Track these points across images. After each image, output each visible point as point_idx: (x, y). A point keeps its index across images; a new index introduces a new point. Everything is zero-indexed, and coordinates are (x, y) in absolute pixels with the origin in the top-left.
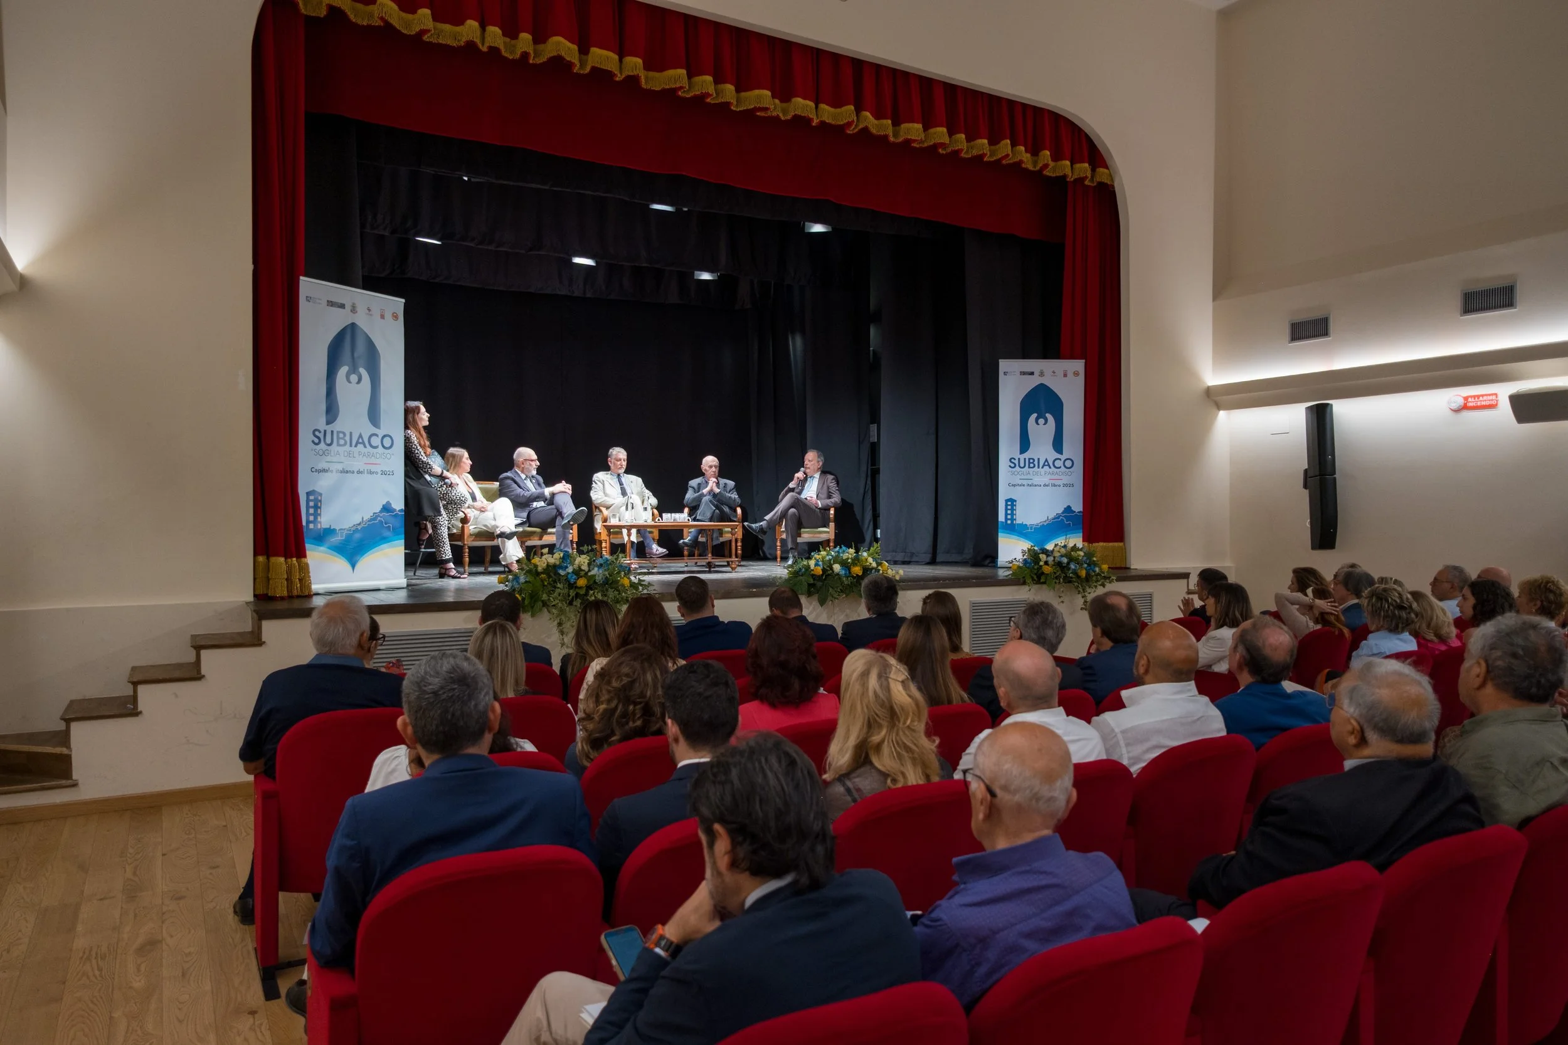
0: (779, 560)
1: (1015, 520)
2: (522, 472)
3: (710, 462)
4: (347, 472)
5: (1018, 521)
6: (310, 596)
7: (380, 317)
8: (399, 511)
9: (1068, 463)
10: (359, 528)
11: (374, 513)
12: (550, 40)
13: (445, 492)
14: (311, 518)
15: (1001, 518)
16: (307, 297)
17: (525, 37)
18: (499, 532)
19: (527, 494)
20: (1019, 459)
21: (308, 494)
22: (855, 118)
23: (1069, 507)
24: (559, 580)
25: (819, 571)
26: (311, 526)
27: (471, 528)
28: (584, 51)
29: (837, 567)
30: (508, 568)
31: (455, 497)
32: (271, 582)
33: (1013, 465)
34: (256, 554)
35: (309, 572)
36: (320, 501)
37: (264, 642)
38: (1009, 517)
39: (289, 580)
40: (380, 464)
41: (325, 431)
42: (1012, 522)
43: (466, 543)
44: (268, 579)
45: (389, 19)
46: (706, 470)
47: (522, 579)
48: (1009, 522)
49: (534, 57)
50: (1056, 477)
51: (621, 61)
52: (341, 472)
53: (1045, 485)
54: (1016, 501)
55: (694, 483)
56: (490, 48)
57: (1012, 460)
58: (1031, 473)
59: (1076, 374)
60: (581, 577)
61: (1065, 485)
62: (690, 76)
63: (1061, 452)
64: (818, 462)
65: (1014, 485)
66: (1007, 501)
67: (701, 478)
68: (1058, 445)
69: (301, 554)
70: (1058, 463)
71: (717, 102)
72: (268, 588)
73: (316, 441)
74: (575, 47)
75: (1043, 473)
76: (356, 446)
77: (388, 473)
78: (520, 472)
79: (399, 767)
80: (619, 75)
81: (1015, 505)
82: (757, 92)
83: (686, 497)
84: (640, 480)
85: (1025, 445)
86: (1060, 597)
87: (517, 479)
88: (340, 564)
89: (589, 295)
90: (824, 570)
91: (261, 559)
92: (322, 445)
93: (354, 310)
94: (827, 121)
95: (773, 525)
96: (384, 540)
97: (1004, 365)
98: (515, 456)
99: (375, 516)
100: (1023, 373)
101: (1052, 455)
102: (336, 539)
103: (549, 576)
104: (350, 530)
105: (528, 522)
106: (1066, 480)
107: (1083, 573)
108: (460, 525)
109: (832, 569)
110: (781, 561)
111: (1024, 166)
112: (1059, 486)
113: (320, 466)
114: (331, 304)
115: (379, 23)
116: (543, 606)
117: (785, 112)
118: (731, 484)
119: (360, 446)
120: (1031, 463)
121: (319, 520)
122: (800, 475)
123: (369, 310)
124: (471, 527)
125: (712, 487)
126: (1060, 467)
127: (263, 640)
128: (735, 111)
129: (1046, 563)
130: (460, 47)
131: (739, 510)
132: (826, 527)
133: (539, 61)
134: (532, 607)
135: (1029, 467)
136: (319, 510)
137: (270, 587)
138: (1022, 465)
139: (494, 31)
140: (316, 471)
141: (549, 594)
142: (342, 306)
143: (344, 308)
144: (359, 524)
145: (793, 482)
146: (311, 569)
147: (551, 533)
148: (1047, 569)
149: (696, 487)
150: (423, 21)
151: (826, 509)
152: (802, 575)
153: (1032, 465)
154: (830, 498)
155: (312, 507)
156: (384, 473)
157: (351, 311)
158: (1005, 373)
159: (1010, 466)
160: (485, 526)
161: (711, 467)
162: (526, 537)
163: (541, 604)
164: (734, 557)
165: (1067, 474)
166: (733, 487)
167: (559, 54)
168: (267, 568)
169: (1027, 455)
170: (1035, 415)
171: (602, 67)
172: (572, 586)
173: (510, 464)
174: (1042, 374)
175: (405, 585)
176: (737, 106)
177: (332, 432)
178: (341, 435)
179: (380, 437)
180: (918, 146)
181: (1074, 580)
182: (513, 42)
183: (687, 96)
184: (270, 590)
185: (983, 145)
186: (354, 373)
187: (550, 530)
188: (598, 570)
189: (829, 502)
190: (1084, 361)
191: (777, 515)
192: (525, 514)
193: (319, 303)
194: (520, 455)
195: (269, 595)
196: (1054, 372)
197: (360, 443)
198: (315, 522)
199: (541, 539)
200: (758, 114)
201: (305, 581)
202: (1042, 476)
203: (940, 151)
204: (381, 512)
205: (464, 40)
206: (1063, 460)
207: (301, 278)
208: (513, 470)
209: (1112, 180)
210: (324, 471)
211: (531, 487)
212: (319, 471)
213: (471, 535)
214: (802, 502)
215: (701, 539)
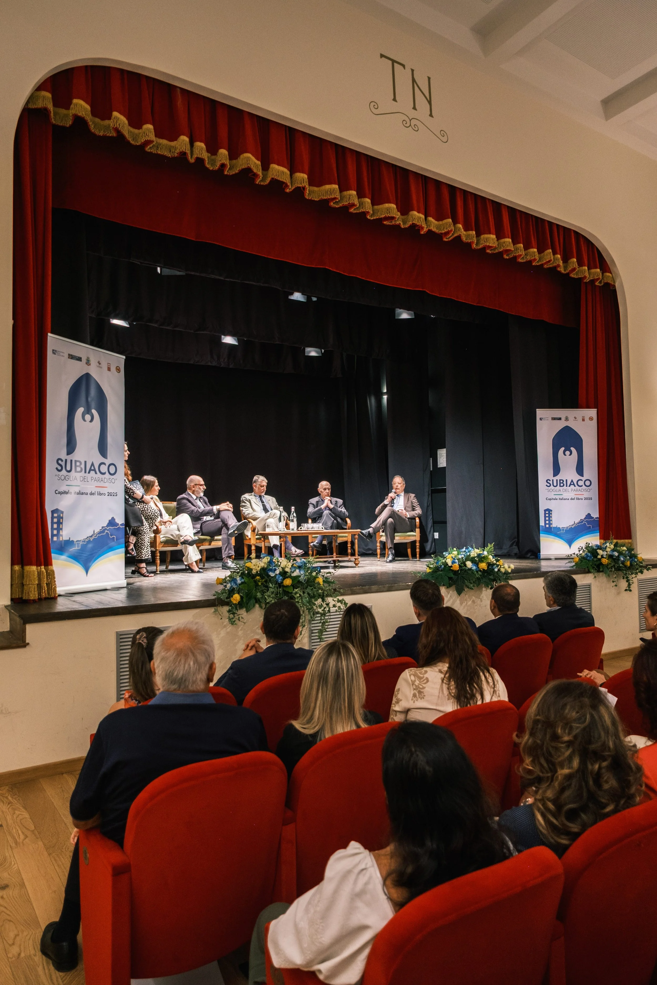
0: (379, 556)
1: (552, 524)
2: (193, 493)
3: (324, 485)
4: (82, 494)
5: (554, 525)
6: (54, 599)
7: (107, 369)
8: (121, 525)
9: (588, 483)
10: (91, 539)
11: (103, 527)
12: (242, 156)
13: (143, 509)
14: (55, 532)
15: (542, 523)
16: (53, 350)
17: (223, 152)
18: (183, 540)
19: (200, 511)
20: (553, 480)
21: (53, 512)
22: (453, 228)
23: (589, 515)
24: (270, 581)
25: (456, 567)
26: (55, 539)
27: (161, 538)
28: (265, 167)
29: (469, 564)
30: (188, 566)
31: (150, 513)
32: (25, 587)
33: (549, 485)
34: (13, 564)
35: (54, 578)
36: (62, 518)
37: (28, 644)
38: (547, 522)
39: (39, 586)
40: (107, 487)
41: (66, 460)
42: (550, 526)
43: (158, 549)
44: (23, 585)
45: (122, 130)
46: (321, 491)
47: (239, 581)
48: (547, 526)
49: (229, 169)
50: (580, 493)
51: (291, 175)
52: (78, 494)
53: (572, 499)
54: (551, 511)
55: (314, 500)
56: (197, 159)
57: (548, 481)
58: (562, 490)
59: (591, 419)
60: (287, 578)
61: (586, 499)
62: (341, 190)
63: (582, 476)
64: (404, 484)
65: (550, 499)
66: (545, 511)
67: (318, 497)
68: (580, 470)
69: (48, 562)
70: (581, 483)
71: (358, 212)
72: (23, 593)
73: (59, 468)
74: (259, 163)
75: (570, 490)
76: (89, 473)
77: (113, 494)
78: (191, 494)
79: (370, 886)
80: (290, 187)
81: (551, 514)
82: (387, 205)
83: (308, 511)
84: (274, 499)
85: (557, 470)
86: (613, 582)
87: (190, 499)
88: (77, 569)
89: (231, 366)
90: (460, 566)
91: (17, 568)
92: (64, 472)
93: (88, 363)
94: (433, 230)
95: (376, 530)
96: (111, 549)
97: (540, 413)
98: (187, 482)
99: (103, 530)
100: (554, 419)
101: (575, 477)
102: (74, 549)
103: (262, 578)
104: (84, 541)
105: (201, 532)
106: (586, 495)
107: (628, 564)
108: (153, 535)
109: (465, 565)
110: (380, 557)
111: (559, 269)
112: (582, 499)
113: (62, 489)
114: (71, 357)
115: (114, 134)
116: (256, 602)
117: (404, 222)
118: (340, 501)
119: (92, 473)
120: (561, 483)
121: (61, 533)
122: (391, 495)
123: (100, 363)
124: (161, 536)
125: (328, 504)
126: (582, 486)
127: (27, 642)
128: (370, 219)
129: (602, 557)
130: (174, 158)
131: (348, 521)
132: (413, 531)
133: (232, 173)
134: (247, 604)
135: (560, 486)
136: (61, 525)
137: (25, 591)
138: (555, 484)
139: (200, 145)
140: (59, 493)
141: (263, 593)
142: (79, 359)
143: (81, 361)
144: (91, 536)
145: (387, 500)
146: (56, 575)
147: (217, 540)
148: (605, 561)
149: (315, 504)
150: (148, 134)
151: (413, 519)
152: (441, 571)
153: (562, 485)
154: (414, 511)
155: (55, 523)
156: (110, 494)
157: (86, 363)
158: (541, 419)
159: (547, 485)
160: (172, 535)
161: (325, 489)
162: (199, 543)
163: (254, 601)
164: (357, 555)
165: (587, 491)
166: (341, 504)
167: (249, 166)
168: (22, 575)
169: (558, 477)
170: (563, 449)
171: (279, 179)
172: (280, 585)
173: (183, 489)
174: (567, 419)
175: (125, 585)
176: (371, 216)
177: (71, 461)
178: (78, 464)
179: (107, 465)
180: (491, 252)
181: (624, 569)
182: (213, 157)
183: (337, 206)
184: (24, 595)
185: (534, 252)
186: (88, 413)
187: (216, 538)
188: (300, 572)
189: (413, 513)
190: (596, 409)
191: (379, 523)
192: (198, 526)
193: (62, 356)
194: (191, 481)
195: (24, 598)
196: (575, 418)
197: (93, 470)
198: (58, 535)
199: (210, 545)
200: (385, 223)
201: (51, 585)
202: (569, 492)
203: (506, 257)
204: (108, 526)
205: (178, 151)
206: (583, 481)
207: (49, 334)
208: (186, 493)
209: (614, 282)
210: (66, 493)
211: (201, 506)
212: (61, 493)
213: (161, 542)
214: (396, 514)
215: (325, 542)
